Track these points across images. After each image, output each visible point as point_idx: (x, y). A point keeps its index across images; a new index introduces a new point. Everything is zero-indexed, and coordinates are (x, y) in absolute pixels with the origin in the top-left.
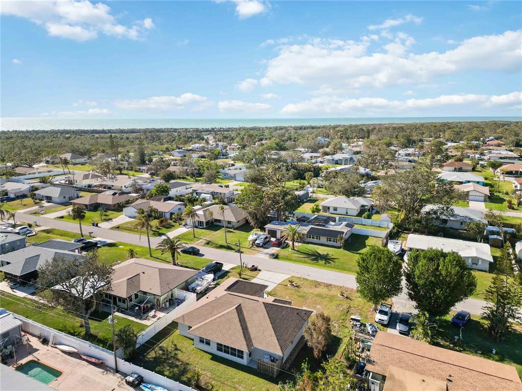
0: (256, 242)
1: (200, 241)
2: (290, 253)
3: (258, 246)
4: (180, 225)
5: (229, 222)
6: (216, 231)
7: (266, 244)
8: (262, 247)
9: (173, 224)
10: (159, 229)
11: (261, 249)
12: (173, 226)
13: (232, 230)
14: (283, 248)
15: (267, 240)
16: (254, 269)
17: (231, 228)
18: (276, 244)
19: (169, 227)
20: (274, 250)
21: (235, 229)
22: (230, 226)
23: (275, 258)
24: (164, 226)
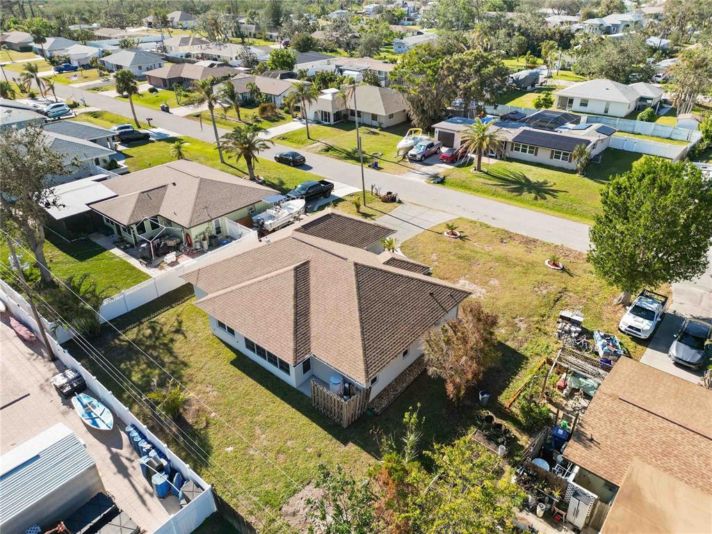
0: (411, 152)
1: (315, 145)
2: (470, 175)
3: (413, 159)
4: (294, 117)
5: (374, 117)
6: (348, 131)
7: (428, 157)
8: (420, 161)
9: (285, 115)
10: (258, 121)
11: (417, 166)
12: (283, 119)
13: (377, 131)
14: (459, 166)
15: (433, 149)
16: (391, 199)
17: (376, 128)
18: (447, 158)
19: (276, 119)
20: (441, 169)
21: (382, 129)
22: (373, 123)
23: (438, 183)
24: (268, 119)
